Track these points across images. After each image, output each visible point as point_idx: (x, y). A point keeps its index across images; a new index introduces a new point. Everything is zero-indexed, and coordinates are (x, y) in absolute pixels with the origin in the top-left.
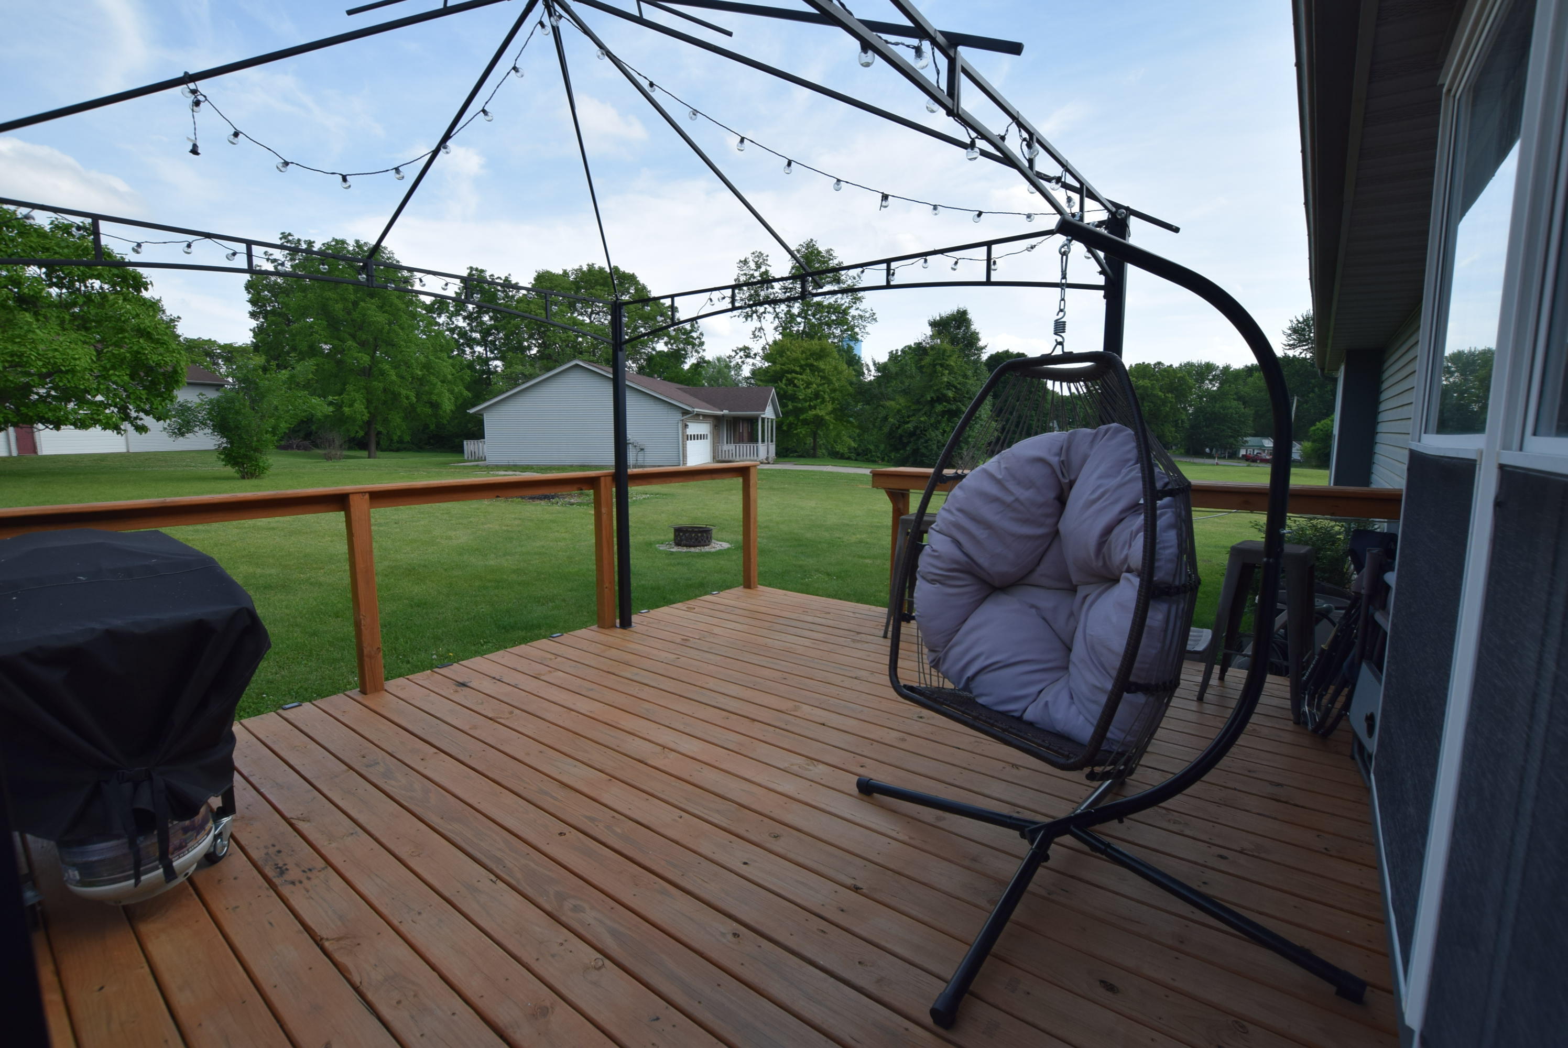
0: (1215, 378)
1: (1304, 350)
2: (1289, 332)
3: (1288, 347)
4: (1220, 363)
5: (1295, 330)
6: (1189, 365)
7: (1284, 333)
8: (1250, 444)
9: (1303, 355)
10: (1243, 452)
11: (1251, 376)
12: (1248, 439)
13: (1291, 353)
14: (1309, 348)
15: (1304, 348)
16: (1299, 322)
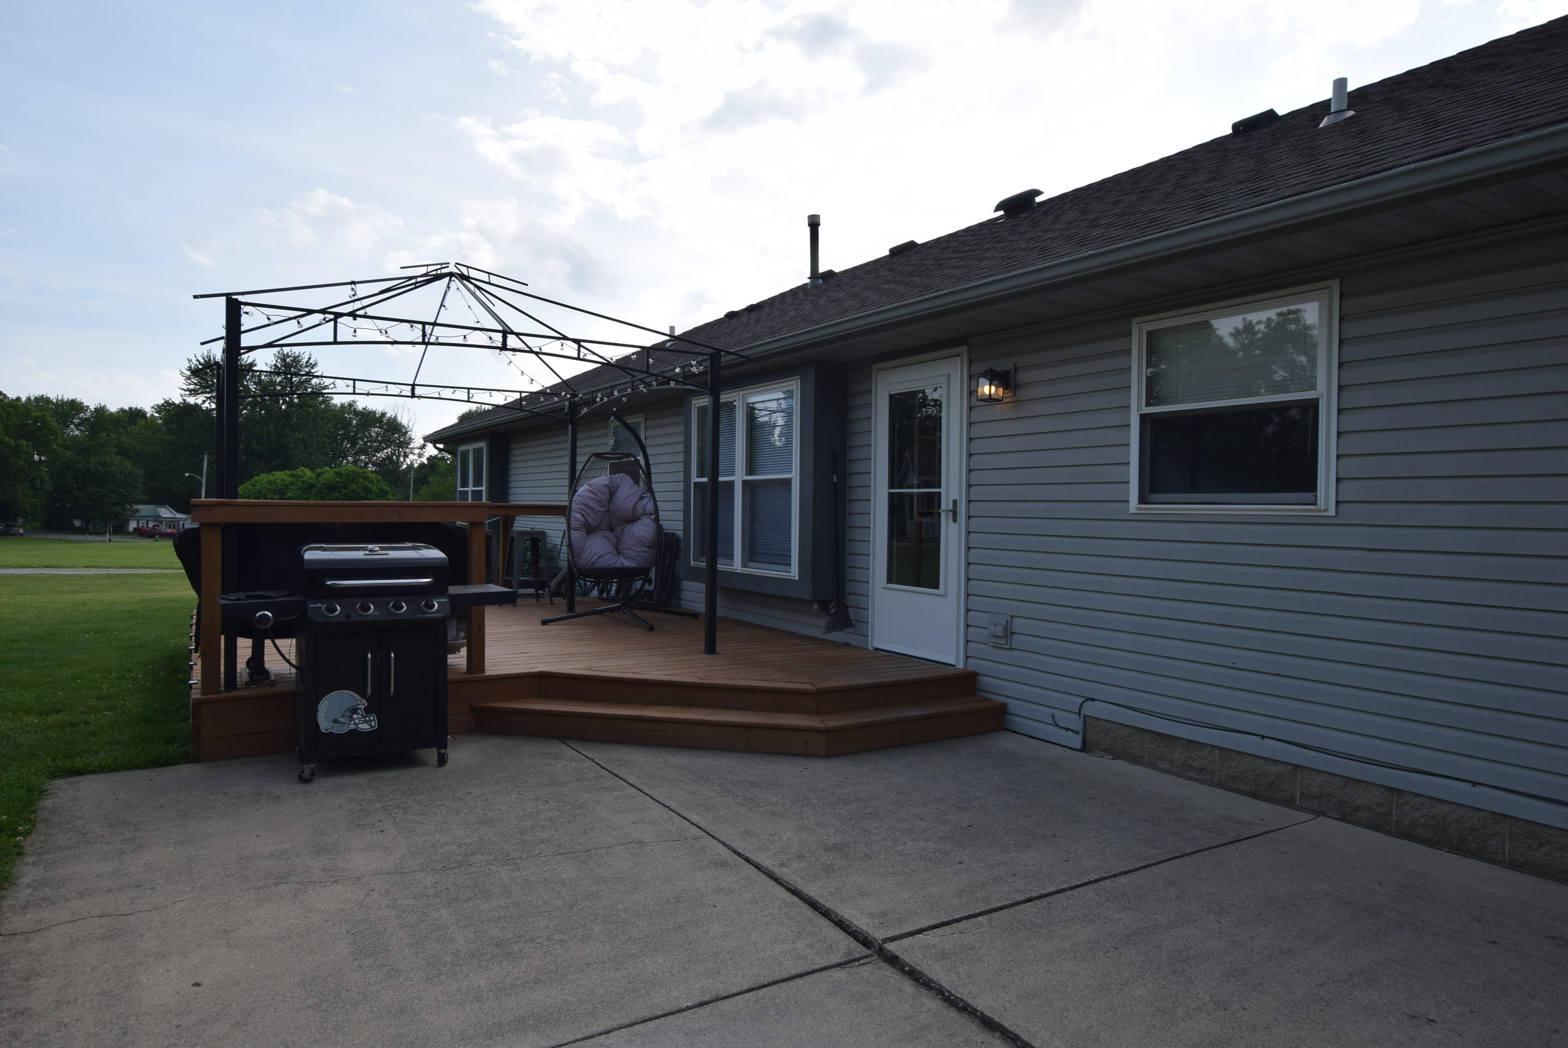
0: (84, 421)
1: (208, 398)
2: (188, 373)
3: (188, 393)
4: (91, 403)
5: (195, 372)
6: (43, 401)
7: (182, 373)
8: (142, 513)
9: (207, 405)
10: (133, 525)
11: (135, 423)
12: (139, 507)
13: (191, 400)
14: (212, 397)
15: (208, 395)
16: (200, 364)
